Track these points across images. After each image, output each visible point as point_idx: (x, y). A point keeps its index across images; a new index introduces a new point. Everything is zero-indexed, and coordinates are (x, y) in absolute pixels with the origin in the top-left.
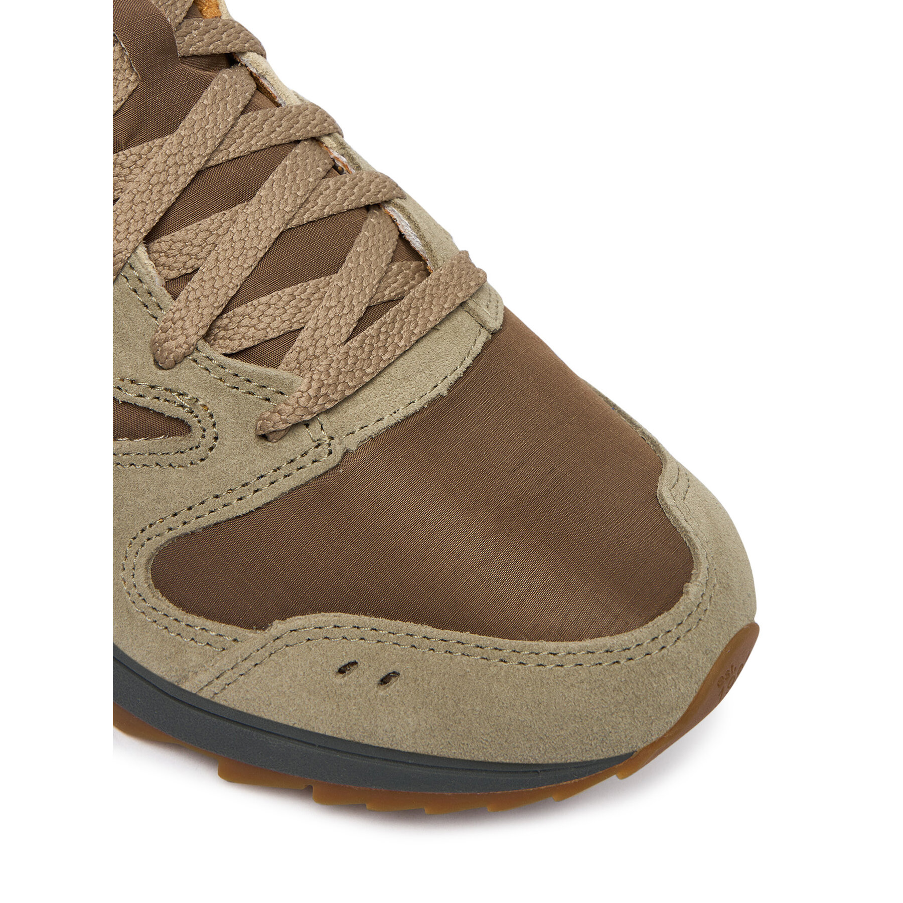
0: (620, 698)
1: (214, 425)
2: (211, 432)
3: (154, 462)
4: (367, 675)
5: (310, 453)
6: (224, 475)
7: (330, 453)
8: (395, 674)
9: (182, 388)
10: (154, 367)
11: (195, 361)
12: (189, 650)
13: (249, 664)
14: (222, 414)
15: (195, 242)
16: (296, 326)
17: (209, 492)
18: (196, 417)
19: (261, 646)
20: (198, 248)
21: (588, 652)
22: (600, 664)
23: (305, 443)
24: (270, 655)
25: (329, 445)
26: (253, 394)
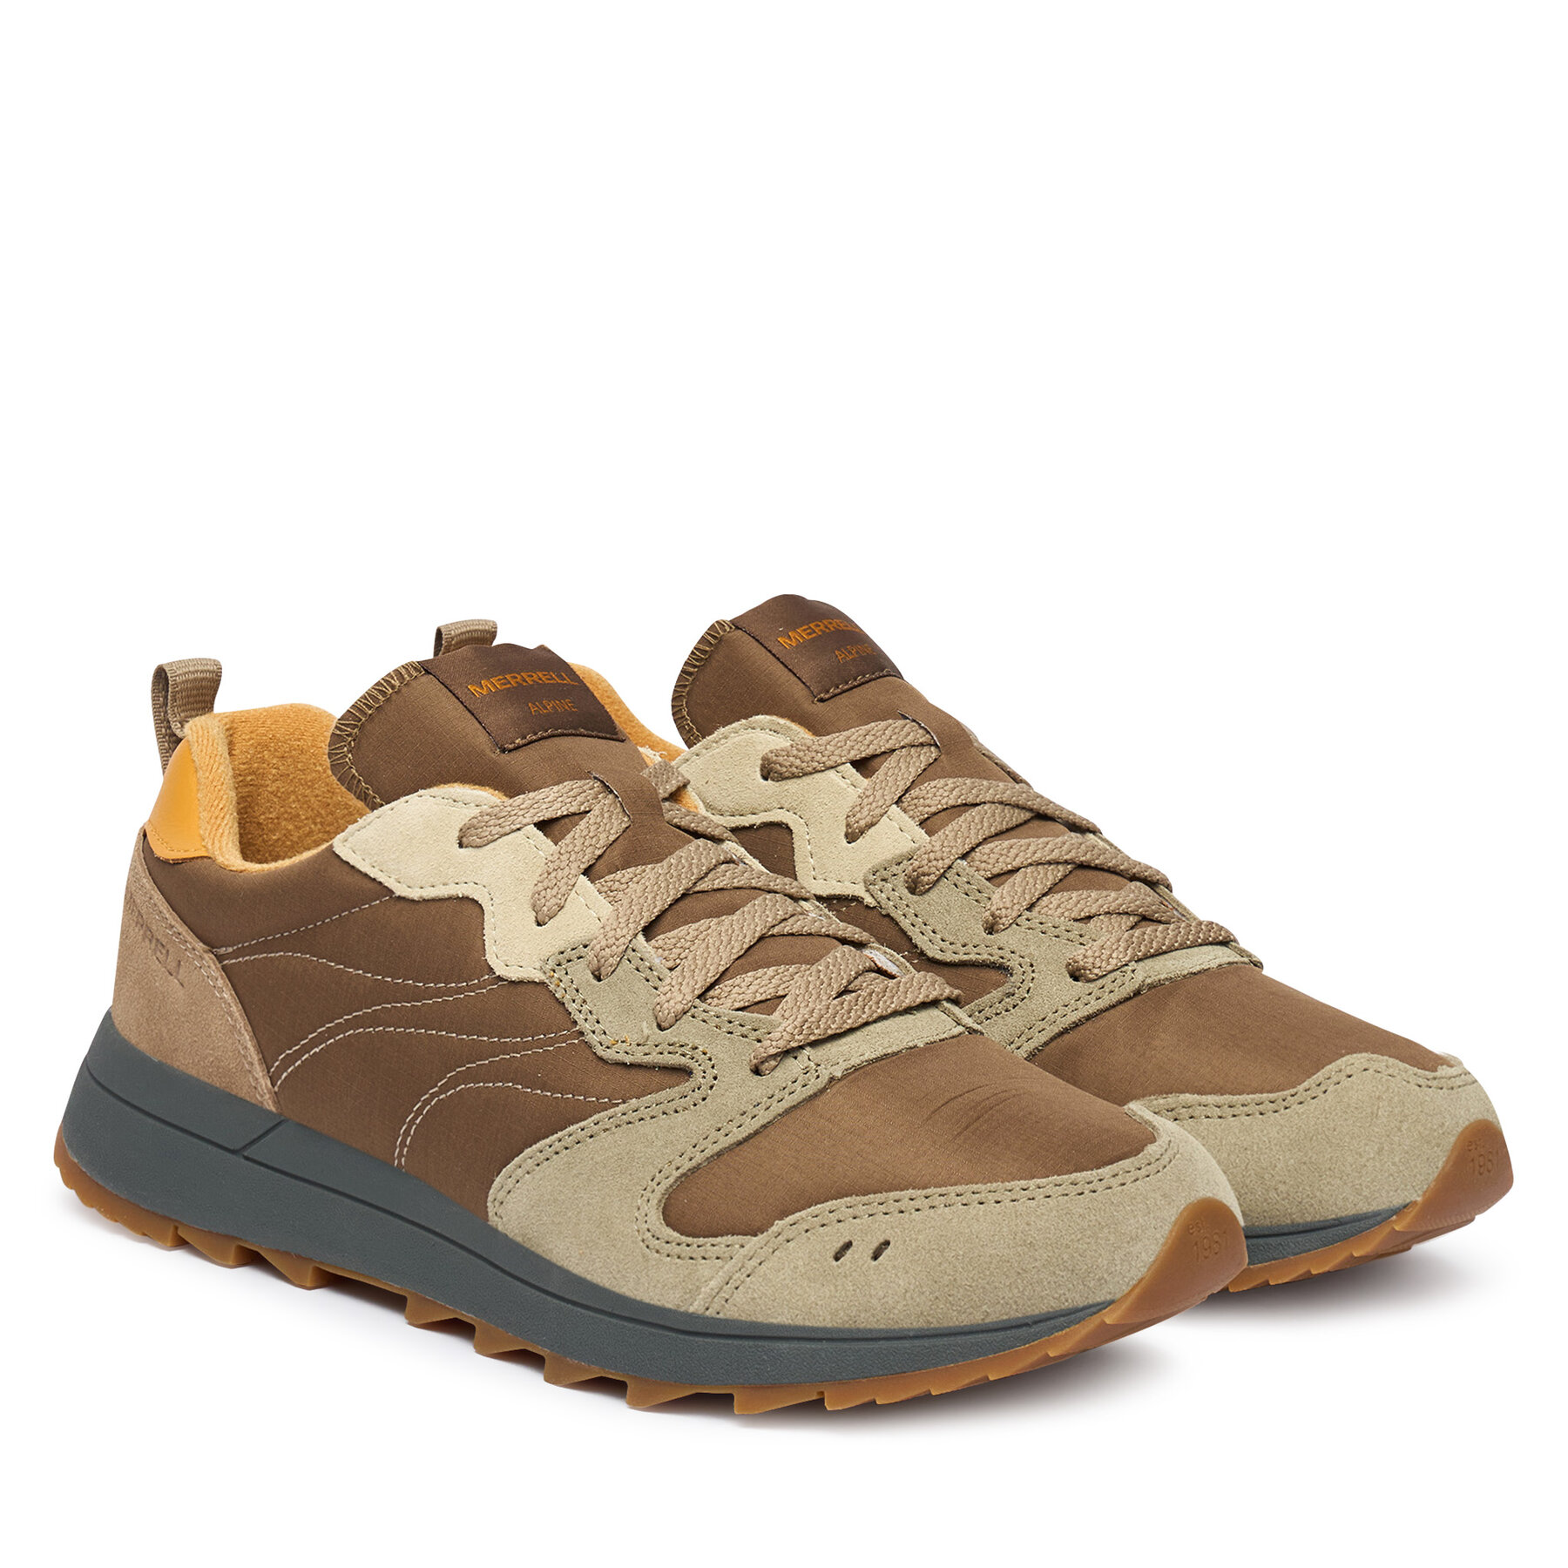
0: (1086, 1224)
1: (713, 1067)
2: (711, 1073)
3: (661, 1111)
4: (861, 1251)
5: (800, 1078)
6: (724, 1107)
7: (818, 1077)
8: (887, 1243)
9: (683, 1040)
10: (657, 1030)
11: (693, 1017)
12: (700, 1267)
13: (754, 1262)
14: (721, 1056)
15: (687, 938)
16: (781, 993)
17: (711, 1126)
18: (697, 1062)
19: (764, 1243)
20: (689, 943)
21: (1056, 1185)
22: (1067, 1195)
23: (795, 1071)
24: (773, 1252)
25: (817, 1071)
26: (746, 1037)
